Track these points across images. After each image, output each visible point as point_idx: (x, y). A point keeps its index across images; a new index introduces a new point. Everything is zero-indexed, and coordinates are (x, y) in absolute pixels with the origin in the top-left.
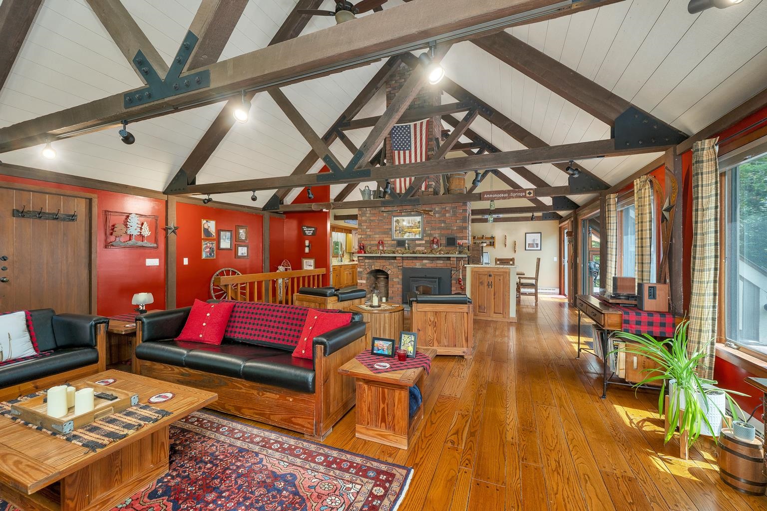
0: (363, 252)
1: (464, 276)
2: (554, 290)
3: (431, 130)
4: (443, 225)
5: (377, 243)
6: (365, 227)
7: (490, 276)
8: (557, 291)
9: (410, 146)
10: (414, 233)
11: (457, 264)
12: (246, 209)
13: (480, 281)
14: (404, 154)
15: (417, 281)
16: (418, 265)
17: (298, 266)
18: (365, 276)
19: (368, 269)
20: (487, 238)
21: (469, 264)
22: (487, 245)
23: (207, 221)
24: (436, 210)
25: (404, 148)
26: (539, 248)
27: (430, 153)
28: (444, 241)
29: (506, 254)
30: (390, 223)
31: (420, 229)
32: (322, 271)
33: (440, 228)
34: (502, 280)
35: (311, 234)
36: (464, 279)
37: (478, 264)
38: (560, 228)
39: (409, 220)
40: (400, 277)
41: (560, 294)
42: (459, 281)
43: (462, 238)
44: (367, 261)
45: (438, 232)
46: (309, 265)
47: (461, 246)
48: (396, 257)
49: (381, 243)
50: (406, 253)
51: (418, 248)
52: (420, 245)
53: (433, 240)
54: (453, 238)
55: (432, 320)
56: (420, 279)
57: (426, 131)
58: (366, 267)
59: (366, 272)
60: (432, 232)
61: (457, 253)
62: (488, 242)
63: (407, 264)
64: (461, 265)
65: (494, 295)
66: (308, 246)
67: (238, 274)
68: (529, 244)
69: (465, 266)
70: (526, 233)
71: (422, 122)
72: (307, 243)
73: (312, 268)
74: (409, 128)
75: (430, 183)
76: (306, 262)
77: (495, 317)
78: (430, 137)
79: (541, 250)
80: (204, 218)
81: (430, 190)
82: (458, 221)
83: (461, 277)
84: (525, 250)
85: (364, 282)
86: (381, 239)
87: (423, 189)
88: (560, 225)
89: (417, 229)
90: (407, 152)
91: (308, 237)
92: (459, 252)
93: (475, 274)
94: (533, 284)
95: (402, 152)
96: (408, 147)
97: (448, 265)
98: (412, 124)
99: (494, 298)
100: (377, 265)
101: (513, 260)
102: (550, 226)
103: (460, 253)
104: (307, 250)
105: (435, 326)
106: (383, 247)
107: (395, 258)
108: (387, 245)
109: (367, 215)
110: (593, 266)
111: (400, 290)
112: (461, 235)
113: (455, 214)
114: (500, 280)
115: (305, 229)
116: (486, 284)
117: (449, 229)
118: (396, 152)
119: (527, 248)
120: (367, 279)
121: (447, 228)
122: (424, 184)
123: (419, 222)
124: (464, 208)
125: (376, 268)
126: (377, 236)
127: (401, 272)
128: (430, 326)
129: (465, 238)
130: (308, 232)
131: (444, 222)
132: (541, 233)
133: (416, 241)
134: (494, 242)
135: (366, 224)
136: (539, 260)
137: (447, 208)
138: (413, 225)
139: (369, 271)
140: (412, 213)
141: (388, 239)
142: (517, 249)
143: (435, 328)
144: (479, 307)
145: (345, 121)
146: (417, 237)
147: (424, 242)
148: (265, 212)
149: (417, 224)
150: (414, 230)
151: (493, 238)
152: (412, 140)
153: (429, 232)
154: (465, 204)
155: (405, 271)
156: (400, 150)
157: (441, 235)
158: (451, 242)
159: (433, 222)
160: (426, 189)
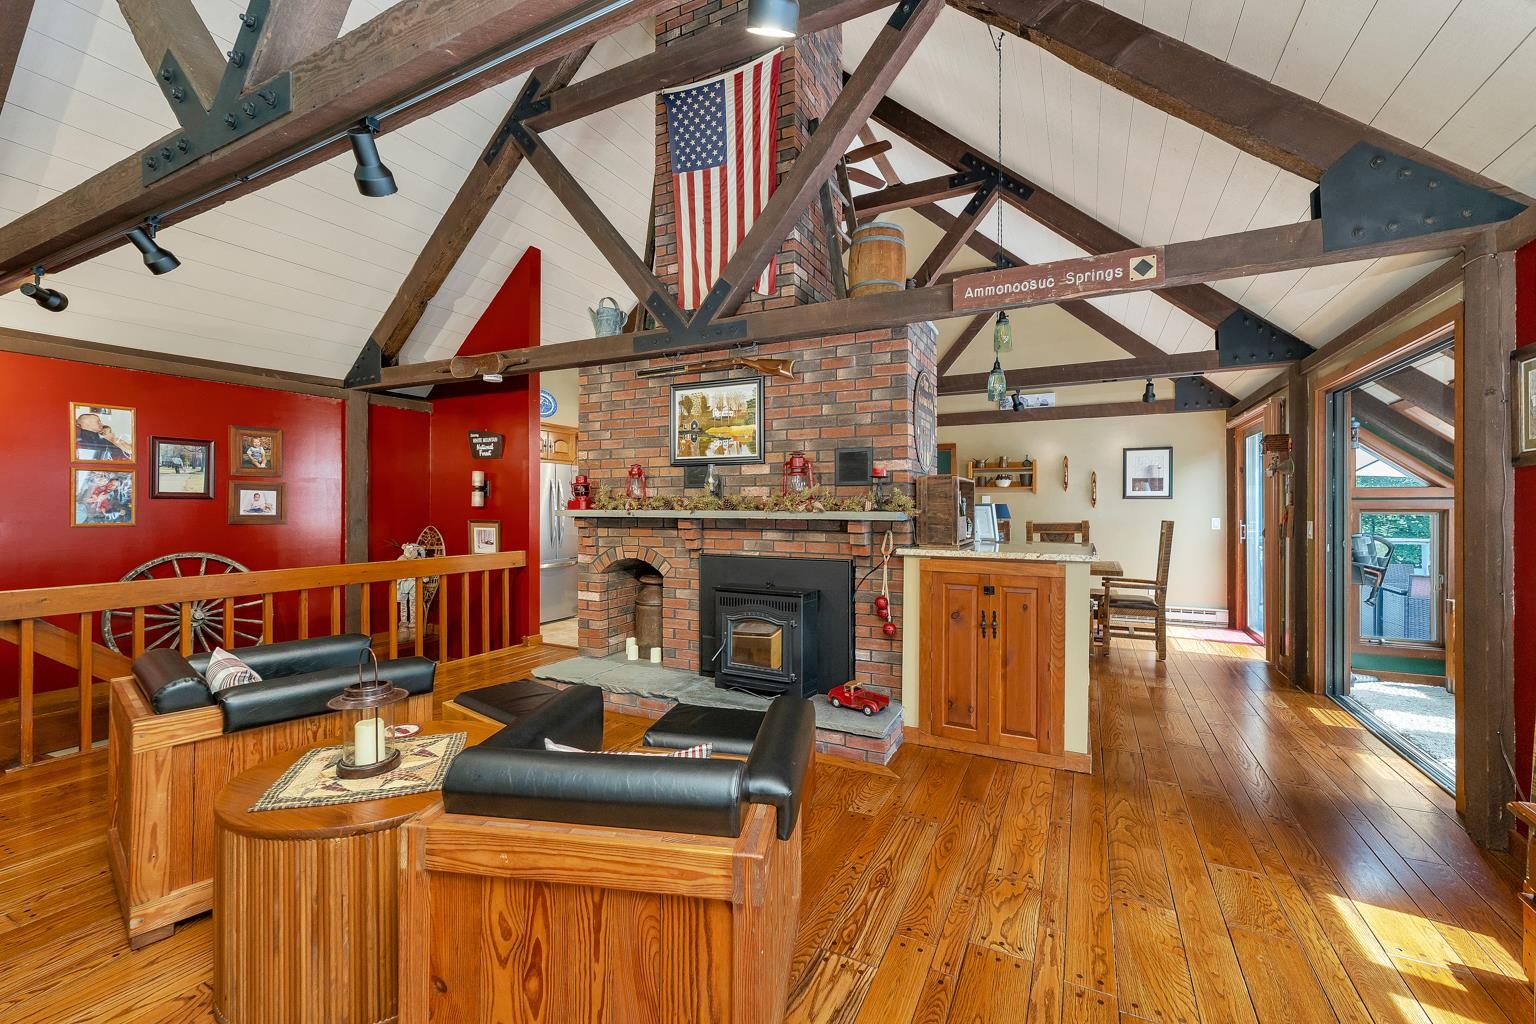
0: (583, 504)
1: (897, 588)
2: (1214, 613)
3: (786, 88)
4: (826, 409)
5: (625, 473)
6: (597, 426)
7: (989, 591)
8: (1222, 616)
9: (723, 151)
10: (735, 438)
11: (872, 544)
12: (278, 379)
13: (954, 608)
14: (707, 178)
15: (737, 602)
16: (749, 546)
17: (460, 544)
18: (597, 578)
19: (605, 557)
20: (1013, 466)
21: (914, 545)
22: (1012, 485)
23: (94, 410)
24: (806, 357)
25: (704, 161)
26: (1165, 492)
27: (783, 167)
28: (829, 466)
29: (1065, 508)
30: (666, 409)
31: (755, 427)
32: (517, 558)
33: (818, 421)
34: (1033, 610)
35: (489, 454)
36: (898, 599)
37: (946, 545)
38: (1231, 433)
39: (721, 399)
40: (695, 584)
41: (1232, 626)
42: (879, 608)
43: (892, 454)
44: (602, 532)
45: (810, 433)
46: (485, 541)
47: (888, 481)
48: (675, 521)
49: (639, 474)
50: (706, 506)
51: (751, 492)
52: (754, 481)
53: (790, 463)
54: (859, 454)
55: (517, 927)
56: (747, 596)
57: (772, 91)
58: (601, 551)
59: (601, 569)
60: (793, 435)
61: (868, 505)
62: (1015, 475)
63: (718, 544)
64: (887, 549)
65: (1005, 664)
66: (481, 489)
67: (235, 570)
68: (1135, 480)
69: (899, 551)
70: (1125, 450)
71: (760, 65)
72: (477, 478)
73: (492, 549)
74: (721, 92)
75: (787, 269)
76: (480, 533)
77: (1008, 746)
78: (786, 111)
79: (1170, 496)
80: (82, 399)
81: (786, 291)
82: (876, 394)
83: (885, 592)
84: (1124, 496)
85: (595, 597)
86: (634, 462)
87: (764, 289)
88: (1230, 425)
89: (743, 427)
90: (715, 172)
91: (481, 463)
92: (877, 502)
93: (934, 579)
94: (1150, 603)
95: (698, 175)
96: (717, 156)
97: (844, 549)
98: (729, 77)
99: (1004, 677)
100: (631, 547)
101: (1083, 527)
102: (1202, 427)
103: (881, 506)
104: (477, 499)
105: (534, 969)
106: (644, 486)
107: (674, 523)
108: (657, 483)
109: (604, 388)
110: (1364, 551)
111: (695, 626)
112: (886, 442)
113: (866, 371)
114: (1025, 608)
115: (475, 441)
116: (973, 623)
117: (844, 423)
118: (683, 177)
119: (1129, 492)
120: (606, 589)
121: (841, 421)
122: (766, 272)
123: (751, 404)
124: (896, 345)
125: (629, 555)
126: (631, 453)
127: (694, 572)
128: (503, 962)
129: (899, 452)
130: (483, 447)
131: (830, 398)
132: (1170, 448)
133: (744, 468)
134: (1031, 476)
135: (600, 416)
136: (1168, 529)
137: (840, 352)
138: (732, 414)
139: (607, 562)
140: (732, 374)
141: (659, 462)
142: (1098, 496)
143: (533, 984)
144: (950, 703)
145: (537, 98)
146: (746, 452)
147: (766, 470)
148: (350, 391)
149: (744, 409)
150: (734, 429)
151: (1028, 464)
152: (728, 131)
153: (782, 435)
154: (899, 331)
155: (710, 566)
156: (694, 167)
157: (821, 445)
158: (854, 467)
159: (794, 401)
160: (772, 289)
